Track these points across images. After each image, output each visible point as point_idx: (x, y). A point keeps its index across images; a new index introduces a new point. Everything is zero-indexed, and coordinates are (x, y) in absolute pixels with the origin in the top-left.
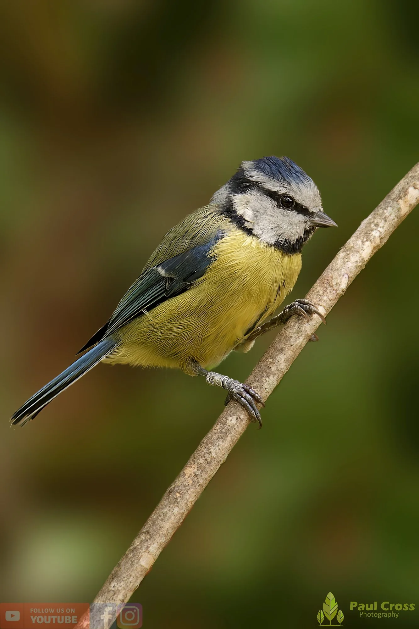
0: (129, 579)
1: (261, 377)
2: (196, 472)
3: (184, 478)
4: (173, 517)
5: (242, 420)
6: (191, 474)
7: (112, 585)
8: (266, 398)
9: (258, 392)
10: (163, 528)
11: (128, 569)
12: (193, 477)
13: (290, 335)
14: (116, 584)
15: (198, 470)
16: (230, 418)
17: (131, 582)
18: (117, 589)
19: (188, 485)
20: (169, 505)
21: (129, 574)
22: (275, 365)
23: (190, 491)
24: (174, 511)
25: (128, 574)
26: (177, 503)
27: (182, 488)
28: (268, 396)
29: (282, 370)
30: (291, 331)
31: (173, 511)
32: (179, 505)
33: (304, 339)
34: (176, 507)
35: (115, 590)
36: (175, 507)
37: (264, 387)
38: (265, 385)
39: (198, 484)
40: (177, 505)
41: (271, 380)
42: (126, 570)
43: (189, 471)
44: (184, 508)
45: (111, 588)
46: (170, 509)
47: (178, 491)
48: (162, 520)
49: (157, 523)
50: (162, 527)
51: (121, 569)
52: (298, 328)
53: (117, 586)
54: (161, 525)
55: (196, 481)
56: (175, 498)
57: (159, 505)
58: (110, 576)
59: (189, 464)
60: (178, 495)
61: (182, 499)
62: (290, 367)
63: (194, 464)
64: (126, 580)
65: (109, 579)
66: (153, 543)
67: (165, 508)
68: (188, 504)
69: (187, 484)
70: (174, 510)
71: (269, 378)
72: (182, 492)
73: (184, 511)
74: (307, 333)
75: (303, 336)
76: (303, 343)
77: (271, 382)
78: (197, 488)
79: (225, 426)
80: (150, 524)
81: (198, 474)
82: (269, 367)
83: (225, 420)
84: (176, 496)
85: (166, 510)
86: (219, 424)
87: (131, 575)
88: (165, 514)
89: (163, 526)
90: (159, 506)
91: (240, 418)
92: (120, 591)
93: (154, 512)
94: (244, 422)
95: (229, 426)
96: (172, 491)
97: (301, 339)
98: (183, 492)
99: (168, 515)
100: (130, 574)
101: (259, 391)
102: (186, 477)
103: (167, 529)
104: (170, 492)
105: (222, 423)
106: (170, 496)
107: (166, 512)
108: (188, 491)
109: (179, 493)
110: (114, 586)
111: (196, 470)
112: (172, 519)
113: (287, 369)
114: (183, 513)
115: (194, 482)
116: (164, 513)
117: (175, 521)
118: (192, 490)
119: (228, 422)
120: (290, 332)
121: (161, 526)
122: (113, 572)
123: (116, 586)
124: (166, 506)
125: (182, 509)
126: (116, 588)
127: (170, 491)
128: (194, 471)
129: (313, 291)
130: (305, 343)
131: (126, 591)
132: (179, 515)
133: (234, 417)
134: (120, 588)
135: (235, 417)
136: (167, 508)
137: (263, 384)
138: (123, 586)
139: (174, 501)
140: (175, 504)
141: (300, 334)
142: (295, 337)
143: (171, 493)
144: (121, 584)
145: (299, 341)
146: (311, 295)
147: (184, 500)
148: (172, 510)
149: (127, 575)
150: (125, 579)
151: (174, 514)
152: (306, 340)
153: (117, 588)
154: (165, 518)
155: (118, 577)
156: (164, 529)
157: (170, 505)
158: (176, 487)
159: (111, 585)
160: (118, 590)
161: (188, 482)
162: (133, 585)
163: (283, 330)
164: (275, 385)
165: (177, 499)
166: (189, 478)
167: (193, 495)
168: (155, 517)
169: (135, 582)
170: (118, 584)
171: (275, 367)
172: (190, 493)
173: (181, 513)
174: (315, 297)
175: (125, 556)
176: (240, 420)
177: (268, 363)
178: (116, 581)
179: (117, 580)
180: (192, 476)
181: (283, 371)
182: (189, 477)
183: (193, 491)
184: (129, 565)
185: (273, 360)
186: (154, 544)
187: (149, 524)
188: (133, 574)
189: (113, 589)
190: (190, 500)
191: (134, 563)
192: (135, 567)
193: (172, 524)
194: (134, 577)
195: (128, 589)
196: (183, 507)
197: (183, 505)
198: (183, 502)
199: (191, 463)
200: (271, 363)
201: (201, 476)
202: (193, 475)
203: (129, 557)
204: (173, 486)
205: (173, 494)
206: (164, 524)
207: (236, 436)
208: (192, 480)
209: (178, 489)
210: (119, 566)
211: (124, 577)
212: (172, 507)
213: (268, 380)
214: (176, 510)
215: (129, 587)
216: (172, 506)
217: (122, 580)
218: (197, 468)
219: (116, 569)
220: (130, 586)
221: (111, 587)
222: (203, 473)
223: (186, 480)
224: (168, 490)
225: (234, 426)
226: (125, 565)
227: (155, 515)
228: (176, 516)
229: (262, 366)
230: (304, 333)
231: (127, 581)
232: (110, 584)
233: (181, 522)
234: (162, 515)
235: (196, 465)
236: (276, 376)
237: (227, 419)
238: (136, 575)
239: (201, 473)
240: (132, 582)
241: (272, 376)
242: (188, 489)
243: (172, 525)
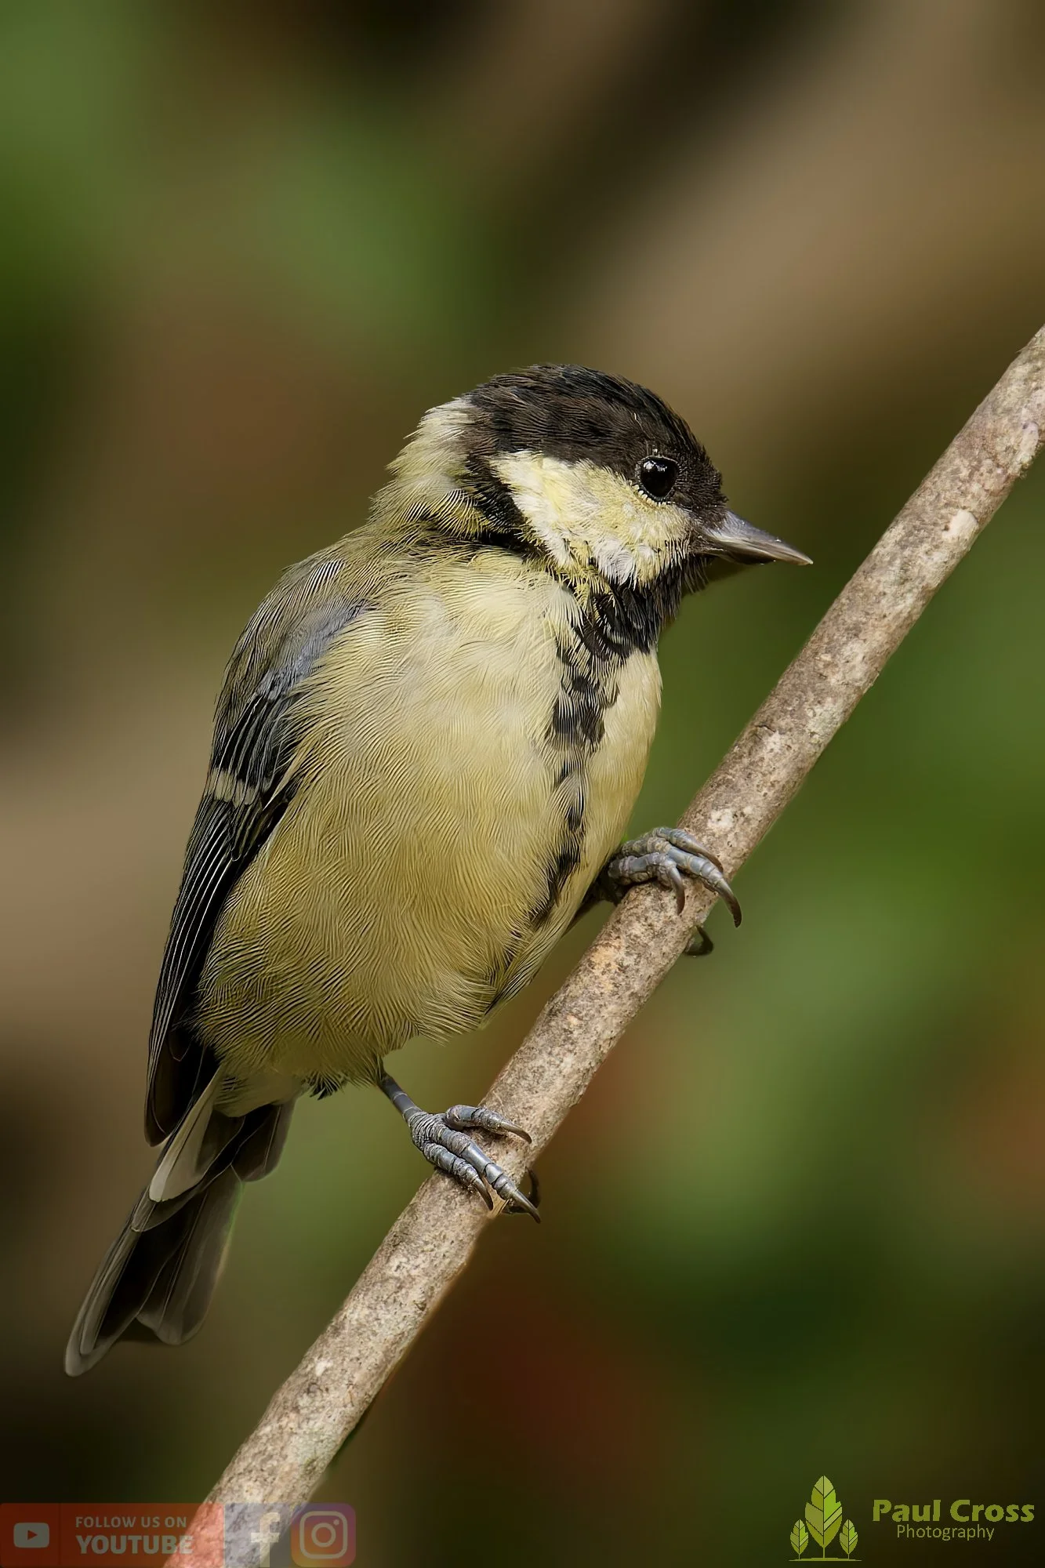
0: (439, 1246)
1: (800, 705)
2: (623, 960)
3: (591, 975)
4: (559, 1082)
5: (748, 820)
6: (609, 965)
7: (395, 1262)
8: (814, 759)
9: (793, 743)
10: (532, 1111)
11: (437, 1220)
12: (616, 972)
13: (881, 588)
14: (404, 1260)
15: (628, 954)
16: (715, 815)
17: (444, 1255)
18: (406, 1274)
19: (602, 993)
20: (550, 1049)
21: (440, 1235)
22: (837, 669)
23: (606, 1011)
24: (562, 1065)
25: (437, 1234)
26: (572, 1044)
27: (585, 1002)
28: (818, 755)
29: (857, 684)
30: (883, 579)
31: (558, 1066)
32: (577, 1048)
33: (918, 599)
34: (568, 1054)
35: (401, 1277)
36: (564, 1054)
37: (807, 731)
38: (811, 726)
39: (628, 993)
40: (571, 1048)
41: (826, 711)
42: (432, 1223)
43: (605, 956)
44: (590, 1056)
45: (391, 1272)
46: (553, 1059)
47: (574, 1011)
48: (530, 1089)
49: (515, 1096)
50: (531, 1108)
51: (418, 1221)
52: (902, 569)
53: (409, 1267)
54: (528, 1102)
55: (623, 983)
56: (565, 1030)
57: (522, 1048)
58: (388, 1239)
59: (604, 936)
60: (574, 1021)
61: (585, 1032)
62: (878, 675)
63: (619, 937)
64: (432, 1250)
65: (385, 1247)
66: (505, 1152)
67: (538, 1056)
68: (600, 1046)
69: (598, 992)
70: (562, 1062)
71: (823, 706)
72: (584, 1013)
73: (590, 1064)
74: (924, 584)
75: (915, 590)
76: (915, 610)
77: (827, 716)
78: (624, 1004)
79: (703, 836)
80: (497, 1100)
81: (628, 966)
82: (821, 675)
83: (703, 818)
84: (569, 1024)
85: (540, 1062)
86: (687, 829)
87: (444, 1237)
88: (539, 1073)
89: (531, 1104)
90: (521, 1051)
91: (743, 814)
92: (414, 1279)
93: (508, 1068)
94: (754, 824)
95: (714, 835)
96: (558, 1010)
97: (910, 600)
98: (586, 1015)
99: (546, 1075)
100: (443, 1234)
101: (794, 741)
102: (597, 972)
103: (544, 1112)
104: (553, 1013)
105: (695, 827)
106: (553, 1023)
107: (541, 1067)
108: (600, 1012)
109: (576, 1015)
110: (398, 1267)
111: (622, 954)
112: (556, 1088)
113: (872, 680)
114: (588, 1070)
115: (617, 987)
116: (535, 1069)
117: (565, 1092)
118: (612, 1008)
119: (710, 825)
120: (879, 581)
121: (527, 1105)
122: (396, 1228)
123: (403, 1264)
124: (540, 1051)
125: (585, 1059)
126: (404, 1271)
127: (551, 1010)
128: (617, 956)
129: (944, 469)
130: (919, 609)
131: (432, 1279)
132: (576, 1076)
133: (727, 810)
134: (414, 1273)
135: (729, 812)
136: (545, 1056)
137: (807, 722)
138: (422, 1266)
139: (563, 1037)
140: (566, 1046)
141: (908, 585)
142: (894, 595)
143: (555, 1015)
144: (419, 1261)
145: (903, 605)
146: (936, 479)
147: (589, 1035)
148: (558, 1062)
149: (435, 1238)
150: (430, 1247)
151: (563, 1074)
152: (921, 603)
153: (408, 1271)
154: (538, 1083)
155: (410, 1242)
156: (534, 1112)
157: (551, 1047)
158: (568, 1000)
159: (391, 1264)
160: (409, 1276)
161: (602, 986)
162: (450, 1263)
163: (861, 573)
164: (839, 725)
165: (571, 1033)
166: (605, 977)
167: (615, 1021)
168: (510, 1081)
169: (456, 1255)
170: (409, 1260)
171: (839, 676)
172: (606, 1016)
173: (582, 1069)
174: (948, 485)
175: (429, 1186)
176: (742, 819)
177: (821, 665)
178: (405, 1252)
179: (408, 1251)
180: (613, 971)
181: (859, 688)
182: (603, 973)
183: (614, 1011)
184: (441, 1209)
185: (834, 657)
186: (507, 1153)
187: (494, 1099)
188: (451, 1235)
189: (396, 1274)
190: (607, 1034)
191: (453, 1206)
192: (457, 1214)
193: (556, 1098)
194: (453, 1242)
195: (436, 1275)
196: (587, 1054)
197: (587, 1048)
198: (586, 1040)
199: (610, 935)
200: (827, 665)
201: (637, 971)
202: (614, 967)
203: (440, 1188)
204: (562, 996)
205: (559, 1018)
206: (536, 1101)
207: (733, 861)
208: (612, 981)
209: (573, 1004)
210: (413, 1212)
211: (426, 1243)
212: (558, 1054)
213: (818, 710)
214: (569, 1059)
215: (439, 1270)
216: (556, 1050)
217: (420, 1250)
218: (627, 948)
219: (403, 1218)
220: (442, 1267)
221: (391, 1268)
222: (642, 962)
223: (597, 981)
224: (547, 1008)
225: (726, 835)
226: (428, 1210)
227: (510, 1075)
228: (569, 1078)
229: (802, 672)
230: (917, 583)
231: (433, 1254)
232: (388, 1261)
233: (581, 1093)
234: (530, 1075)
235: (623, 941)
236: (840, 701)
237: (707, 817)
238: (458, 1235)
239: (637, 963)
240: (447, 1254)
241: (829, 699)
242: (601, 1006)
243: (556, 1103)
